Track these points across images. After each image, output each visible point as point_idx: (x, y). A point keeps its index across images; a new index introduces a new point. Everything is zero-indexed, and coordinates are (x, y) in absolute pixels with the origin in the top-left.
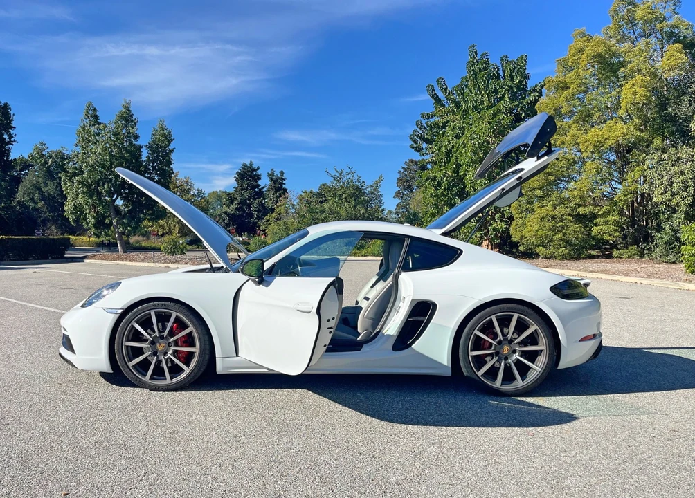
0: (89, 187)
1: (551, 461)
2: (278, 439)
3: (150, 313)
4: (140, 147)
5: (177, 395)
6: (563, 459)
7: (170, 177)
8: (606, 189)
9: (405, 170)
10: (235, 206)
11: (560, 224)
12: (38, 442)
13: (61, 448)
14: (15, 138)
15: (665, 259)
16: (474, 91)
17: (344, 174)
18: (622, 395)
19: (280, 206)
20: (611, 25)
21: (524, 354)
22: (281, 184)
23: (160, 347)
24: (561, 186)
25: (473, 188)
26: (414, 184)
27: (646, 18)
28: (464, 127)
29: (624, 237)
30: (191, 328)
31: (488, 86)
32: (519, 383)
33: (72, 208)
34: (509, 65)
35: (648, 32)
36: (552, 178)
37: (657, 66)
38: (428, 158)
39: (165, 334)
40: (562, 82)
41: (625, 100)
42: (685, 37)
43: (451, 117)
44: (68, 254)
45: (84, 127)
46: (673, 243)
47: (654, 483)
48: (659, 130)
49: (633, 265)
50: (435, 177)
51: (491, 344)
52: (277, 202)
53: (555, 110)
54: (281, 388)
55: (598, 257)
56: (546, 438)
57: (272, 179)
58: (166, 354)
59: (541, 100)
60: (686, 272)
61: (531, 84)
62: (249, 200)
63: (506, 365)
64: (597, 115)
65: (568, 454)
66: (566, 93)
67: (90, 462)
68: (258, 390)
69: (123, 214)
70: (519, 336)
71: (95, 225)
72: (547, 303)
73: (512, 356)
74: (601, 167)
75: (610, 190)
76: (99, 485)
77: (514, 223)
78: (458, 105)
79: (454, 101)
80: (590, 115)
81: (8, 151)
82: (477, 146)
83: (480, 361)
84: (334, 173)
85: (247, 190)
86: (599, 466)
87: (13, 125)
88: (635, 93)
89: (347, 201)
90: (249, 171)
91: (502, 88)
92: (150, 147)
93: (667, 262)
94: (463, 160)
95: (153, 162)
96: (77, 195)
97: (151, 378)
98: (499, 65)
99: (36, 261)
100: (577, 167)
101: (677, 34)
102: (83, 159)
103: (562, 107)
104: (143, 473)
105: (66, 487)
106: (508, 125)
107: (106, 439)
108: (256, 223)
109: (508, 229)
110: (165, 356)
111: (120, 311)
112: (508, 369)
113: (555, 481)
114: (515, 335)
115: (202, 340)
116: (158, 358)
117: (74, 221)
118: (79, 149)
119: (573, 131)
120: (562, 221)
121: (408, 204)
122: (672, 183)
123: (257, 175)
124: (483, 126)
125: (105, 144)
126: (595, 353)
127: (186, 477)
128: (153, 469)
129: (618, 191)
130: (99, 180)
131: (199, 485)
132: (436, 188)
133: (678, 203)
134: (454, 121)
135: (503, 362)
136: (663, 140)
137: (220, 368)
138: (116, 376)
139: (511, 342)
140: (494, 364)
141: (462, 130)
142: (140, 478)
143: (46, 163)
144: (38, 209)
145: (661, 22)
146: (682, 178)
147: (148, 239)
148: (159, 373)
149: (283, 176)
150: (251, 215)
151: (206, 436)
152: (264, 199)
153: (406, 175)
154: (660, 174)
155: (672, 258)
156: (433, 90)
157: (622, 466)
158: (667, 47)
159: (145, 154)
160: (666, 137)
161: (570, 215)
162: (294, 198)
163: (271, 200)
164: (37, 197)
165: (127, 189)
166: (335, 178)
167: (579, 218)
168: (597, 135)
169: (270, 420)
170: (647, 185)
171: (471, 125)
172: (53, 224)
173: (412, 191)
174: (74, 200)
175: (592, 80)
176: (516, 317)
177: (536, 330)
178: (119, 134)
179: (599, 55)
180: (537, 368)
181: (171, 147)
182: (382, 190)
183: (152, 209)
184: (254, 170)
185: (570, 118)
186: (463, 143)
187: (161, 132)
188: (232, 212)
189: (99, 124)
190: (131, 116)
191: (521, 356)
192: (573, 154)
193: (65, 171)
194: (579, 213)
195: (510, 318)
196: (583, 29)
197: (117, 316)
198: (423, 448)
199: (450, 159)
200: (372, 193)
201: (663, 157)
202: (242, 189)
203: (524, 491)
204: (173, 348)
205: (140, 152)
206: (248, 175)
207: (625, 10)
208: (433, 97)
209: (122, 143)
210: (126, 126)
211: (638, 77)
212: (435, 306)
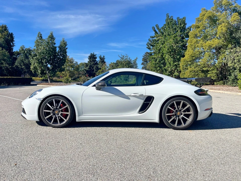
0: (39, 60)
1: (195, 153)
2: (96, 145)
3: (53, 100)
4: (56, 47)
5: (62, 129)
6: (199, 152)
7: (66, 57)
8: (212, 62)
9: (145, 55)
10: (88, 67)
11: (197, 73)
12: (9, 145)
13: (17, 148)
14: (15, 45)
15: (232, 85)
16: (168, 29)
17: (125, 57)
18: (219, 129)
19: (103, 67)
20: (214, 7)
21: (185, 115)
22: (103, 60)
23: (56, 112)
24: (197, 60)
25: (168, 61)
26: (148, 60)
27: (226, 4)
28: (165, 41)
29: (218, 78)
30: (67, 106)
31: (173, 27)
32: (183, 125)
33: (33, 68)
34: (180, 20)
35: (226, 9)
36: (194, 58)
37: (229, 20)
38: (152, 51)
39: (58, 107)
40: (197, 26)
41: (219, 32)
42: (239, 11)
43: (160, 38)
44: (32, 83)
45: (37, 40)
46: (235, 80)
47: (232, 161)
48: (230, 42)
49: (221, 87)
50: (155, 58)
51: (173, 111)
52: (102, 66)
53: (195, 35)
54: (99, 127)
55: (209, 84)
56: (193, 145)
57: (100, 59)
58: (58, 114)
59: (190, 32)
60: (239, 89)
61: (187, 26)
62: (93, 65)
63: (178, 119)
64: (209, 37)
65: (201, 150)
66: (199, 29)
67: (26, 153)
68: (91, 128)
69: (50, 69)
70: (183, 109)
71: (40, 73)
72: (193, 97)
73: (181, 116)
74: (210, 54)
75: (213, 62)
76: (29, 161)
77: (181, 73)
78: (163, 33)
79: (161, 32)
80: (207, 37)
81: (12, 49)
82: (169, 47)
83: (169, 117)
84: (121, 56)
85: (92, 62)
86: (212, 155)
87: (14, 40)
88: (222, 29)
89: (125, 66)
90: (93, 56)
91: (178, 28)
92: (59, 47)
93: (233, 86)
94: (165, 52)
95: (60, 52)
96: (35, 63)
97: (53, 123)
98: (176, 20)
99: (21, 85)
100: (202, 54)
101: (236, 10)
102: (37, 51)
103: (197, 34)
104: (45, 157)
105: (16, 162)
106: (179, 40)
107: (34, 145)
108: (95, 73)
109: (179, 75)
110: (58, 115)
111: (42, 99)
112: (179, 120)
113: (196, 160)
114: (182, 108)
115: (71, 110)
116: (55, 116)
117: (34, 72)
118: (35, 48)
119: (201, 42)
120: (197, 72)
121: (146, 67)
122: (235, 59)
123: (96, 57)
124: (171, 40)
125: (44, 46)
126: (210, 115)
127: (61, 159)
128: (49, 156)
129: (216, 62)
130: (42, 58)
131: (65, 161)
132: (155, 61)
133: (236, 66)
134: (161, 39)
135: (177, 118)
136: (232, 45)
137: (77, 119)
138: (41, 122)
139: (180, 111)
140: (174, 118)
141: (164, 42)
142: (44, 159)
143: (25, 52)
144: (22, 68)
145: (231, 5)
146: (238, 58)
147: (59, 78)
148: (55, 121)
149: (104, 57)
150: (94, 71)
151: (70, 143)
152: (98, 65)
153: (145, 57)
154: (230, 57)
155: (234, 85)
156: (154, 28)
157: (221, 155)
158: (233, 14)
159: (58, 49)
160: (233, 44)
161: (200, 70)
162: (108, 65)
163: (100, 65)
164: (22, 64)
165: (52, 61)
166: (122, 58)
167: (203, 71)
168: (209, 43)
169: (94, 138)
170: (226, 60)
171: (167, 40)
172: (27, 73)
173: (147, 62)
174: (34, 65)
175: (207, 25)
176: (182, 102)
177: (189, 107)
178: (49, 42)
179: (210, 17)
180: (190, 120)
181: (66, 47)
182: (137, 62)
183: (60, 68)
184: (94, 55)
185: (200, 38)
186: (164, 46)
187: (63, 42)
188: (87, 69)
189: (42, 39)
190: (53, 37)
191: (184, 116)
192: (201, 49)
193: (30, 55)
194: (203, 70)
195: (180, 102)
196: (205, 8)
197: (41, 101)
198: (148, 148)
199: (160, 52)
200: (134, 63)
201: (231, 51)
202: (91, 62)
203: (185, 164)
204: (61, 113)
205: (56, 49)
206: (92, 57)
207: (219, 1)
208: (154, 31)
209: (50, 46)
210: (51, 40)
211: (223, 24)
212: (153, 98)
